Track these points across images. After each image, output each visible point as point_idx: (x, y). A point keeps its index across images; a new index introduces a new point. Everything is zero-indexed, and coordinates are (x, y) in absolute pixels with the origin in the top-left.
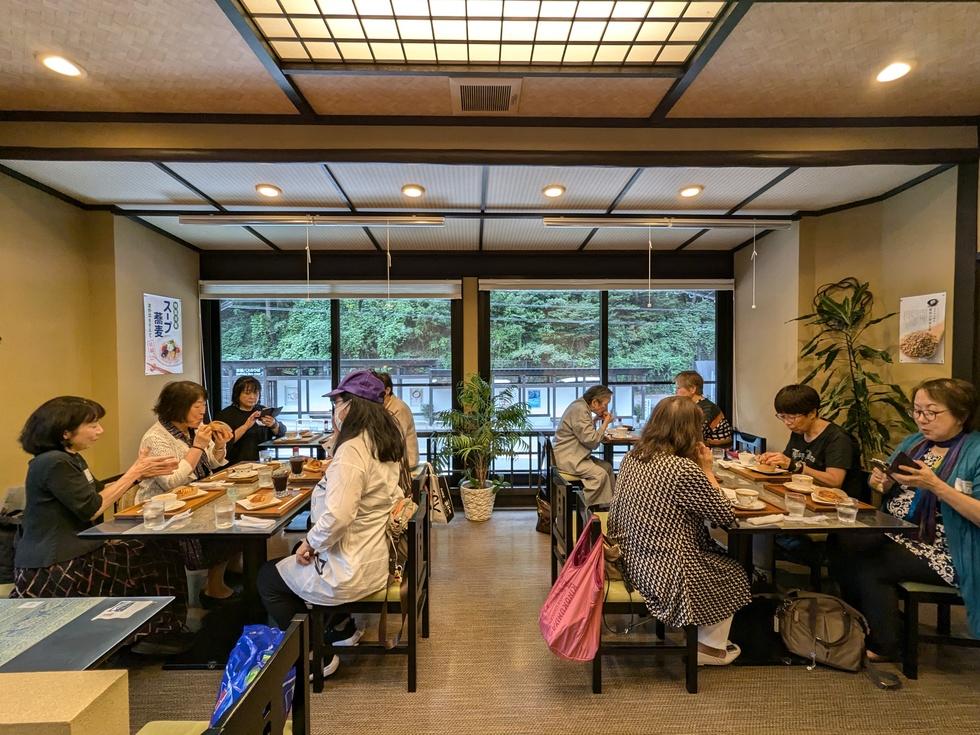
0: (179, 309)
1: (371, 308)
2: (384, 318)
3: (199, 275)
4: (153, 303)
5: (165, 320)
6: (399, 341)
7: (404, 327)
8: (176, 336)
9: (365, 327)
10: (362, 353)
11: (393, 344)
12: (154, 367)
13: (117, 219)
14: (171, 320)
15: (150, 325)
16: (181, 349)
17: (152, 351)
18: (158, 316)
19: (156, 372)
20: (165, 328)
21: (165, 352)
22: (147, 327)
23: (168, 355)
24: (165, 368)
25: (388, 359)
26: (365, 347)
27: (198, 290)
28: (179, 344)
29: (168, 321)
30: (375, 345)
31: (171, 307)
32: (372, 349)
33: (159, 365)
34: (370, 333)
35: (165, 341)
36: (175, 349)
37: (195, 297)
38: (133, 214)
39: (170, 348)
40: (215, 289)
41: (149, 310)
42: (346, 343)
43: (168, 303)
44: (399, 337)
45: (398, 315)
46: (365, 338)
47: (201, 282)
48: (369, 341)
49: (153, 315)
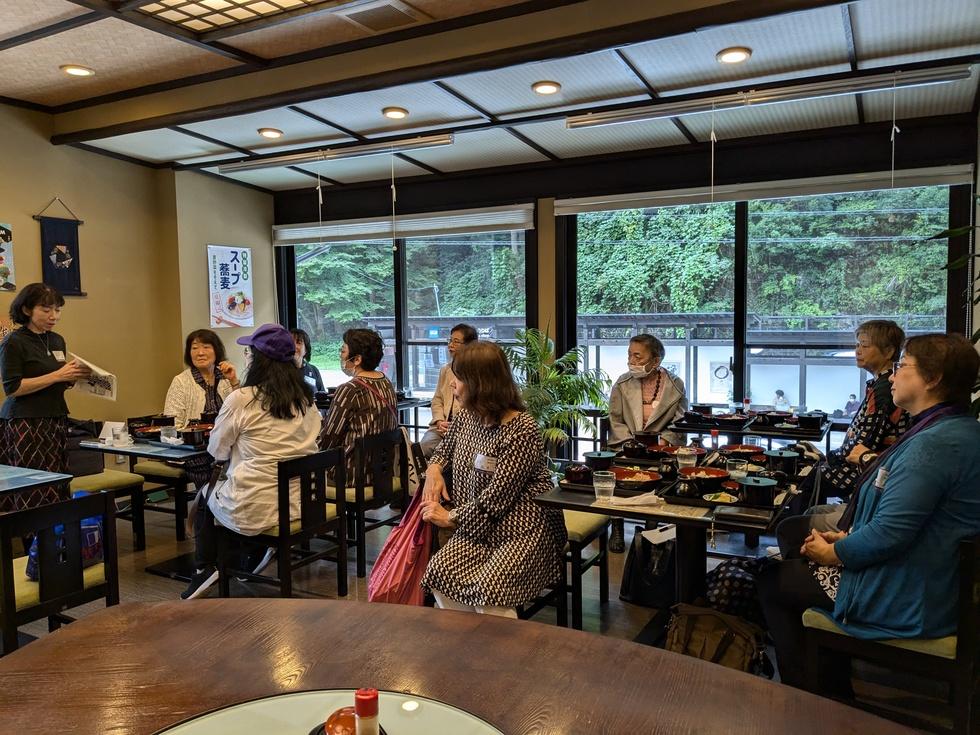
0: (249, 258)
1: (663, 230)
2: (683, 246)
3: (272, 219)
4: (219, 254)
5: (231, 271)
6: (706, 283)
7: (715, 258)
8: (245, 287)
9: (652, 261)
10: (645, 303)
11: (696, 289)
12: (220, 320)
13: (178, 174)
14: (239, 270)
15: (215, 277)
16: (251, 301)
17: (218, 303)
18: (224, 268)
19: (222, 325)
20: (232, 279)
21: (232, 304)
22: (211, 279)
23: (237, 307)
24: (233, 321)
25: (688, 313)
26: (651, 294)
27: (272, 237)
28: (249, 295)
29: (236, 272)
30: (666, 290)
31: (239, 257)
32: (663, 297)
33: (225, 318)
34: (659, 271)
35: (232, 292)
36: (244, 302)
37: (268, 245)
38: (196, 168)
39: (239, 300)
40: (288, 234)
41: (215, 262)
42: (620, 288)
43: (237, 253)
44: (706, 276)
45: (705, 239)
46: (651, 281)
47: (274, 227)
48: (658, 284)
49: (218, 267)
